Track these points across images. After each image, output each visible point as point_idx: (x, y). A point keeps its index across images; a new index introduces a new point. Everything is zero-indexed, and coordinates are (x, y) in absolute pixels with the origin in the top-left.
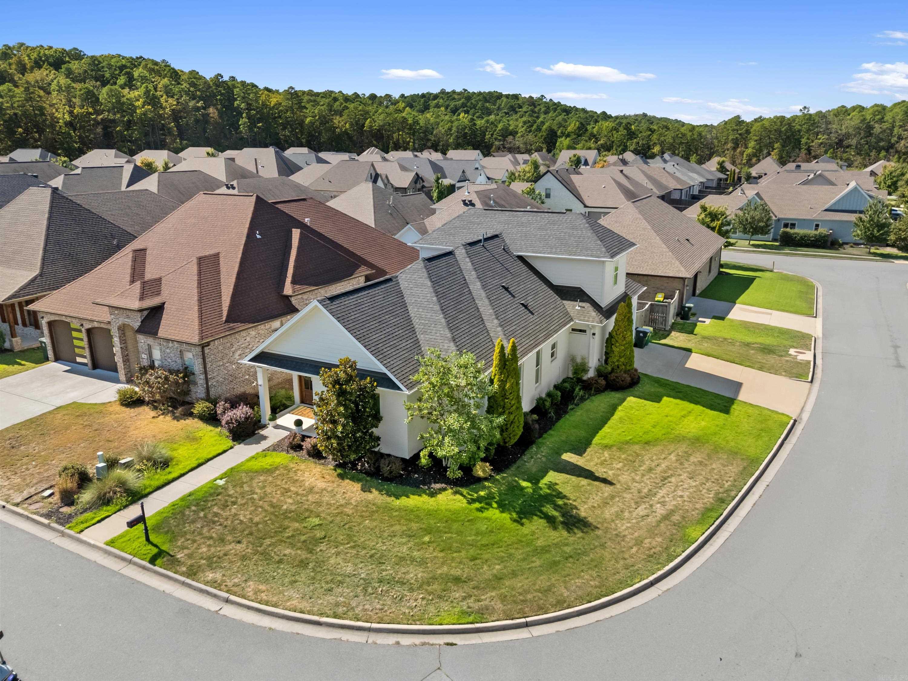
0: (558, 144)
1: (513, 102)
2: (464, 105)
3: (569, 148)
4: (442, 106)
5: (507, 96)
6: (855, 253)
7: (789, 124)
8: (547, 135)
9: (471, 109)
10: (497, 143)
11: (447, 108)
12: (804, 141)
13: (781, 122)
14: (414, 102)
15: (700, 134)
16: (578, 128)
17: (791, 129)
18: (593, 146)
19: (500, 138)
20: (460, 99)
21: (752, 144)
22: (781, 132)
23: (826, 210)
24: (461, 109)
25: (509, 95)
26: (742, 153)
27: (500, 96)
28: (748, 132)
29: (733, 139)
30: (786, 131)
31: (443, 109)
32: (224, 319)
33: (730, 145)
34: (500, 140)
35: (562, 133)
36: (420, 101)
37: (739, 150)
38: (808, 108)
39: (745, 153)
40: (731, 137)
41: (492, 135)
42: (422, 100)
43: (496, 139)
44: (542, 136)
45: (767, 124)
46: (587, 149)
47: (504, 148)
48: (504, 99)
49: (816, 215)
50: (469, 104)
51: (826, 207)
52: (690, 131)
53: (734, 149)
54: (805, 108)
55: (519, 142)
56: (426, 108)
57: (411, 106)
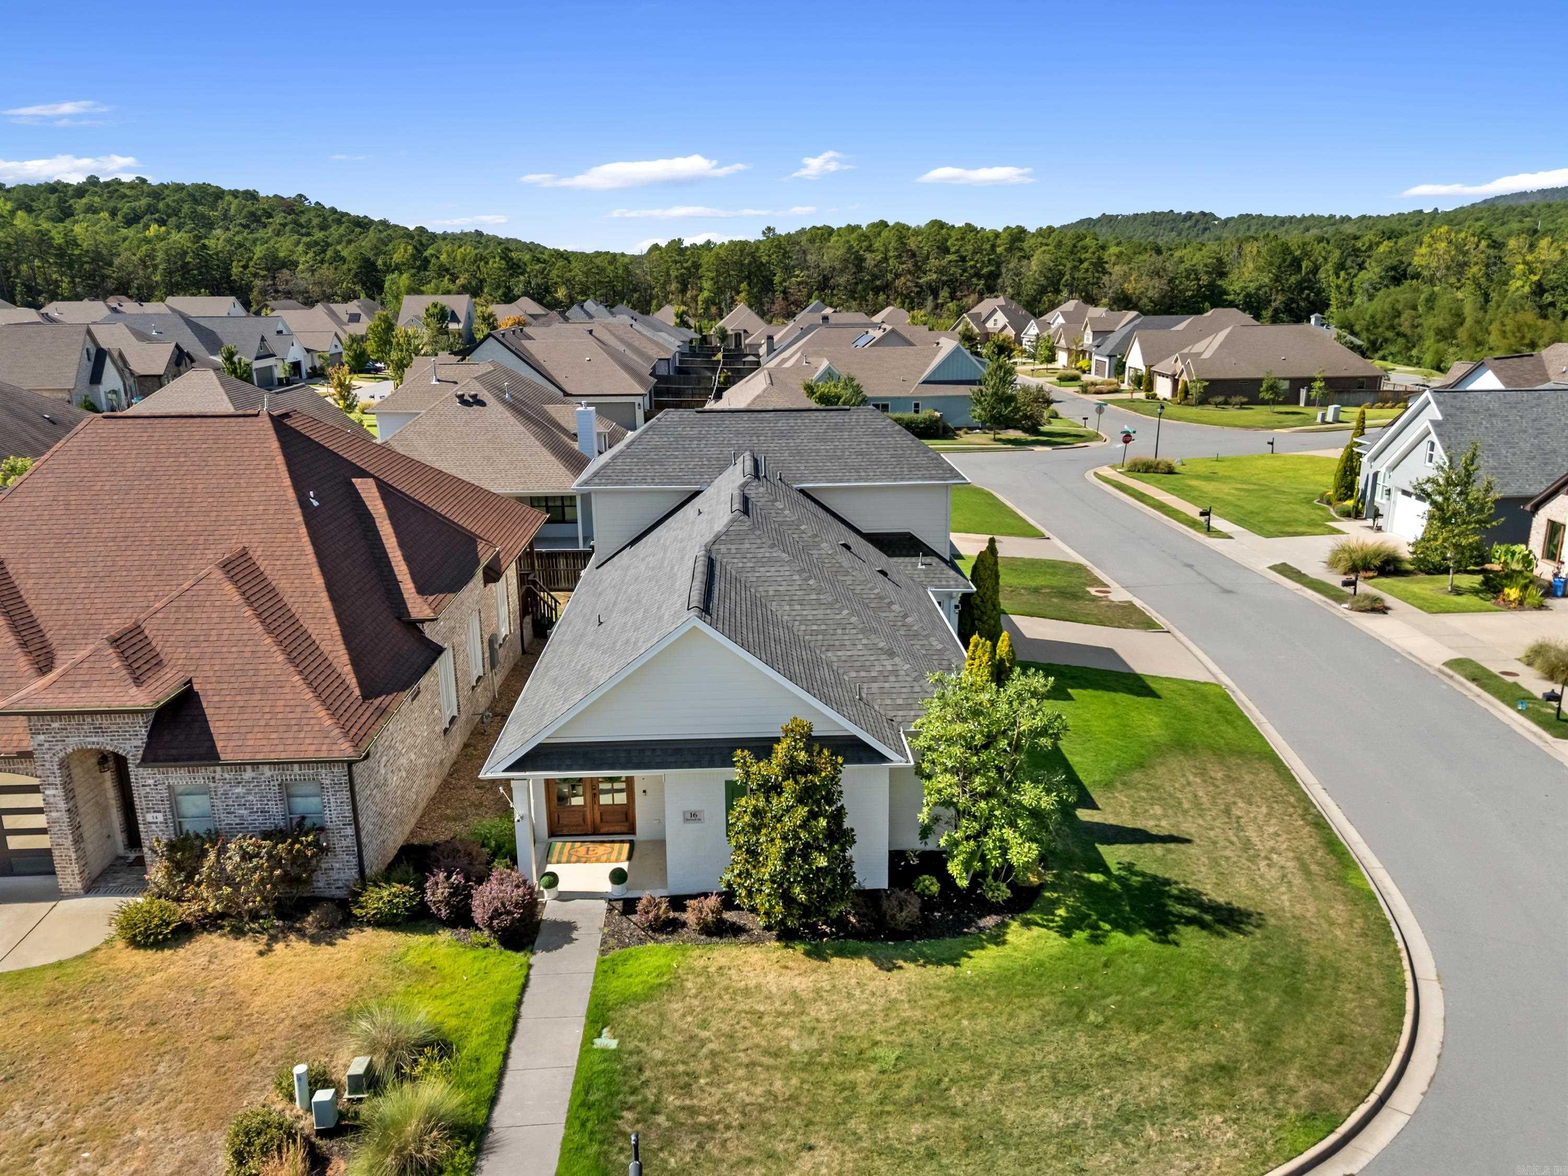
0: (387, 285)
1: (250, 207)
2: (151, 209)
3: (414, 291)
4: (102, 209)
5: (235, 194)
6: (978, 441)
7: (752, 254)
8: (359, 267)
9: (169, 216)
10: (258, 282)
11: (113, 213)
12: (777, 279)
13: (742, 251)
14: (33, 200)
15: (626, 269)
16: (413, 255)
17: (755, 261)
18: (451, 287)
19: (263, 273)
20: (137, 198)
21: (707, 284)
22: (742, 265)
23: (924, 382)
24: (148, 217)
25: (237, 191)
26: (695, 299)
27: (219, 194)
28: (697, 266)
29: (676, 277)
30: (750, 264)
31: (104, 215)
32: (357, 692)
33: (674, 286)
34: (264, 277)
35: (385, 264)
36: (48, 199)
37: (689, 294)
38: (774, 230)
39: (700, 298)
40: (673, 273)
41: (245, 267)
42: (54, 198)
43: (255, 275)
44: (349, 270)
45: (723, 254)
46: (443, 294)
47: (277, 291)
48: (228, 198)
49: (912, 389)
50: (161, 205)
51: (924, 377)
52: (610, 263)
53: (683, 291)
54: (769, 229)
55: (302, 278)
56: (66, 213)
57: (29, 210)
